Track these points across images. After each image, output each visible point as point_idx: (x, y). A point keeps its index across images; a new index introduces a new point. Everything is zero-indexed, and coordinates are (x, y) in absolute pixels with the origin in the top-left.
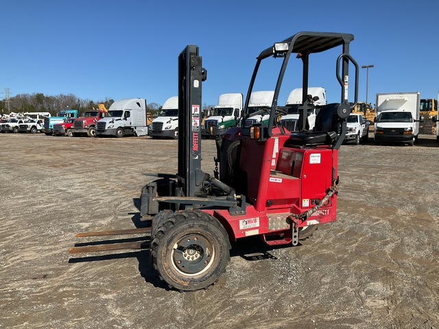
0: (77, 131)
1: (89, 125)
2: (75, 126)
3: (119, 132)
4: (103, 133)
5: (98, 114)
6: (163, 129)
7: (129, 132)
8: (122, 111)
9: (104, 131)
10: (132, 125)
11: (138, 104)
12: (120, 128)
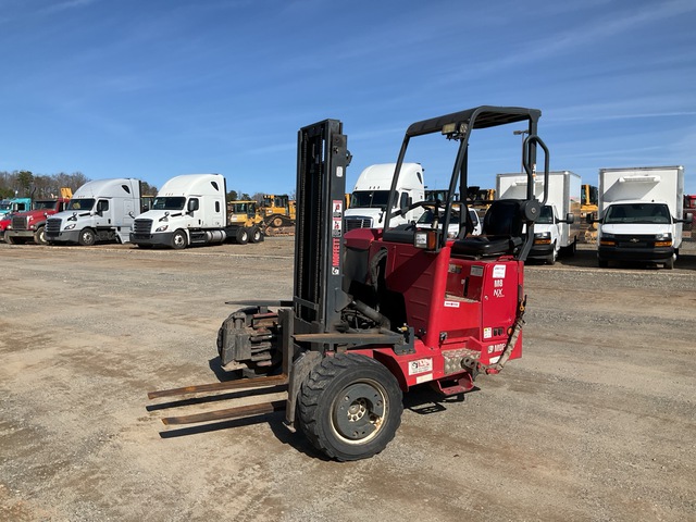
0: (17, 235)
1: (38, 224)
2: (14, 225)
3: (85, 236)
4: (56, 238)
5: (56, 205)
6: (153, 231)
7: (108, 236)
8: (93, 201)
9: (58, 234)
10: (113, 223)
11: (126, 188)
12: (88, 229)
